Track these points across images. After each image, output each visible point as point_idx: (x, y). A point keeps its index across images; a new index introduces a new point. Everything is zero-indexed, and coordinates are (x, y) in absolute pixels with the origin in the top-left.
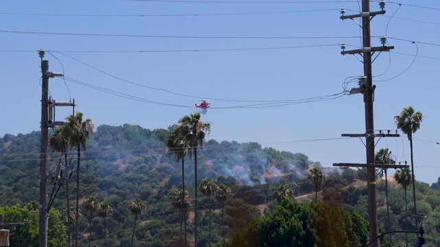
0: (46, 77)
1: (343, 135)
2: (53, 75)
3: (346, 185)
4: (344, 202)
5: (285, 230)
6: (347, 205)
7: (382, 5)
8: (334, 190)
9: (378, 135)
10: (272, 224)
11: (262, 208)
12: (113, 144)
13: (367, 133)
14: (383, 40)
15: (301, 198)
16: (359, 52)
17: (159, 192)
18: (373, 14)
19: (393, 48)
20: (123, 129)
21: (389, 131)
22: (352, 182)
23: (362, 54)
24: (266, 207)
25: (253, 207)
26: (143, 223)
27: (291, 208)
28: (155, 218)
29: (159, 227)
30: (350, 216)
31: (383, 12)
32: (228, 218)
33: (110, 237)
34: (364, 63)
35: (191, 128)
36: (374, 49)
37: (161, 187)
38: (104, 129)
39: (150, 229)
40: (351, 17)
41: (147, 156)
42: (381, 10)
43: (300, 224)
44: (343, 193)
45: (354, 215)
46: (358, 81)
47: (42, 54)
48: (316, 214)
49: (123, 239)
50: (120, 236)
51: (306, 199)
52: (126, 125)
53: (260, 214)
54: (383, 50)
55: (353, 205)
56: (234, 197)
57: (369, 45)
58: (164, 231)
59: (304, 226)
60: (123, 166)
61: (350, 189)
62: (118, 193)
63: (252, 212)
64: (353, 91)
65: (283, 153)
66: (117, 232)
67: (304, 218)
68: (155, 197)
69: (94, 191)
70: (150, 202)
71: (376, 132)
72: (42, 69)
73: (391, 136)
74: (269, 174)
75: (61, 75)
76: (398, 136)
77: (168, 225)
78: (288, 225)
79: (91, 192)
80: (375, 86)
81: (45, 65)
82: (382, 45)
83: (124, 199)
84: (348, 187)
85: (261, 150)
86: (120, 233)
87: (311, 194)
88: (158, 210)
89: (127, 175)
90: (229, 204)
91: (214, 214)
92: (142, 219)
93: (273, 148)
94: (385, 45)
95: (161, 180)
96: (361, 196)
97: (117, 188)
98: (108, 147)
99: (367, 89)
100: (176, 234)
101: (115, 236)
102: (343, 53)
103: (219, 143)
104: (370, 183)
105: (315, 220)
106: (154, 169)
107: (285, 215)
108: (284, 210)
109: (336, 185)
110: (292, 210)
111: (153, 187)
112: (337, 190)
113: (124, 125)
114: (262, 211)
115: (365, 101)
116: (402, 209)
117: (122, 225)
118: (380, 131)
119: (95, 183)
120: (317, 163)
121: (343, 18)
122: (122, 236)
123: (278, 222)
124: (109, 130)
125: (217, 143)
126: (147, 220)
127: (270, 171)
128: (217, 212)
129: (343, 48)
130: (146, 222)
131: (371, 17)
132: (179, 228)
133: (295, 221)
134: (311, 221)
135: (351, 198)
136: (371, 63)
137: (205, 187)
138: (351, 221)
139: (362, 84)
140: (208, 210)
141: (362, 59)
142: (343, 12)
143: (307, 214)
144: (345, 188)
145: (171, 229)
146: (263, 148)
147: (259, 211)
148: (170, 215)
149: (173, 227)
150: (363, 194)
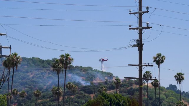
1: (129, 65)
3: (129, 87)
4: (128, 94)
6: (129, 96)
7: (147, 8)
8: (124, 89)
9: (144, 66)
10: (97, 103)
11: (92, 96)
12: (27, 66)
13: (139, 64)
14: (148, 24)
15: (110, 92)
16: (137, 29)
17: (47, 87)
18: (144, 13)
19: (151, 27)
20: (32, 59)
21: (149, 64)
22: (132, 86)
23: (138, 30)
24: (94, 95)
25: (88, 95)
26: (39, 101)
27: (105, 96)
28: (45, 99)
29: (46, 103)
30: (131, 101)
31: (148, 12)
32: (77, 100)
34: (139, 34)
36: (144, 28)
37: (48, 85)
38: (24, 59)
39: (42, 104)
40: (134, 13)
41: (42, 71)
42: (147, 11)
43: (109, 103)
44: (128, 90)
46: (136, 41)
48: (115, 99)
51: (112, 92)
52: (33, 58)
54: (147, 28)
56: (80, 90)
57: (141, 26)
58: (48, 105)
59: (111, 104)
60: (32, 75)
61: (131, 89)
62: (29, 88)
63: (87, 97)
64: (134, 46)
65: (102, 72)
66: (27, 104)
67: (110, 101)
68: (45, 90)
69: (18, 86)
70: (43, 92)
71: (143, 64)
73: (150, 66)
75: (5, 35)
76: (153, 66)
77: (51, 102)
78: (103, 104)
79: (17, 87)
80: (143, 44)
82: (147, 26)
83: (31, 90)
84: (130, 88)
85: (92, 70)
87: (114, 90)
88: (46, 95)
89: (33, 79)
90: (78, 93)
91: (71, 98)
92: (39, 99)
95: (48, 82)
97: (28, 85)
98: (25, 67)
99: (140, 45)
102: (130, 29)
103: (74, 66)
104: (140, 86)
105: (115, 102)
106: (45, 77)
107: (102, 99)
108: (102, 97)
109: (125, 87)
110: (106, 97)
111: (45, 85)
112: (125, 89)
113: (32, 57)
114: (92, 97)
115: (139, 50)
116: (153, 98)
117: (30, 101)
118: (145, 64)
119: (19, 82)
120: (117, 77)
121: (130, 14)
123: (99, 102)
124: (25, 60)
125: (73, 66)
126: (41, 99)
127: (96, 80)
128: (72, 97)
129: (130, 27)
130: (41, 100)
131: (142, 14)
132: (55, 103)
133: (106, 102)
134: (113, 102)
135: (131, 92)
136: (142, 34)
137: (69, 86)
138: (131, 102)
139: (138, 43)
140: (68, 96)
141: (138, 32)
142: (130, 11)
143: (112, 99)
144: (129, 88)
145: (52, 104)
146: (93, 69)
147: (91, 97)
148: (51, 98)
149: (53, 103)
150: (136, 91)
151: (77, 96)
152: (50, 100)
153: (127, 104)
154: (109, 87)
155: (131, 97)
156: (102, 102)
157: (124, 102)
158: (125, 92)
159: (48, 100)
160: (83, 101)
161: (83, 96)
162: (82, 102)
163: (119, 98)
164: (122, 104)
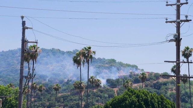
0: (24, 29)
1: (165, 61)
2: (27, 28)
5: (129, 102)
8: (150, 82)
10: (123, 99)
11: (116, 90)
12: (47, 57)
13: (177, 61)
14: (186, 17)
16: (174, 22)
17: (68, 80)
18: (182, 4)
19: (191, 20)
20: (52, 51)
22: (158, 79)
23: (176, 23)
24: (118, 89)
25: (112, 89)
26: (60, 95)
27: (132, 92)
28: (65, 93)
29: (67, 97)
31: (187, 3)
32: (100, 94)
33: (44, 101)
34: (177, 27)
35: (87, 53)
36: (182, 21)
38: (43, 50)
39: (63, 98)
40: (171, 5)
43: (136, 100)
44: (154, 84)
45: (161, 96)
46: (173, 36)
47: (22, 17)
48: (143, 95)
49: (50, 102)
50: (48, 100)
52: (53, 49)
53: (114, 92)
54: (186, 21)
55: (158, 90)
57: (179, 19)
58: (69, 99)
59: (138, 101)
60: (51, 68)
62: (49, 80)
63: (111, 91)
64: (171, 41)
66: (47, 98)
67: (138, 97)
68: (65, 83)
71: (181, 61)
72: (22, 25)
73: (189, 63)
75: (31, 28)
76: (192, 63)
77: (71, 96)
78: (131, 100)
80: (181, 39)
81: (24, 23)
83: (51, 83)
84: (156, 81)
86: (49, 99)
88: (67, 89)
89: (53, 72)
91: (93, 92)
92: (59, 93)
94: (187, 19)
96: (162, 86)
99: (178, 40)
100: (75, 100)
101: (47, 100)
102: (167, 22)
103: (97, 59)
104: (177, 85)
105: (143, 98)
107: (129, 95)
108: (128, 92)
109: (151, 80)
110: (132, 93)
111: (65, 78)
113: (52, 49)
115: (176, 46)
117: (50, 95)
118: (183, 60)
121: (167, 5)
122: (50, 100)
123: (126, 98)
124: (45, 51)
125: (96, 59)
126: (61, 93)
127: (120, 73)
128: (95, 91)
129: (167, 20)
131: (181, 5)
132: (77, 97)
133: (134, 98)
134: (141, 98)
135: (158, 86)
136: (180, 27)
137: (91, 80)
138: (160, 99)
139: (175, 37)
140: (90, 90)
141: (176, 25)
142: (167, 3)
143: (139, 95)
145: (73, 98)
147: (114, 91)
148: (72, 91)
149: (74, 97)
151: (100, 90)
152: (71, 94)
153: (156, 100)
156: (130, 98)
157: (153, 98)
158: (151, 86)
159: (69, 93)
160: (106, 95)
161: (106, 90)
163: (147, 94)
164: (151, 100)
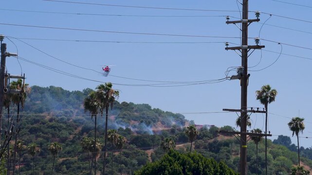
0: (4, 56)
2: (9, 55)
3: (212, 139)
4: (209, 151)
5: (169, 172)
6: (212, 153)
7: (258, 14)
8: (203, 142)
9: (249, 111)
10: (160, 167)
11: (150, 152)
12: (41, 101)
13: (242, 109)
14: (257, 41)
15: (179, 147)
16: (238, 48)
17: (74, 137)
18: (251, 21)
19: (264, 47)
20: (50, 90)
21: (258, 108)
22: (216, 136)
23: (241, 50)
24: (153, 152)
25: (143, 151)
26: (61, 160)
27: (175, 156)
28: (70, 157)
29: (73, 163)
31: (258, 20)
32: (124, 159)
33: (36, 169)
34: (242, 57)
35: (105, 94)
36: (250, 47)
37: (75, 134)
39: (66, 164)
40: (234, 22)
41: (67, 110)
42: (256, 18)
43: (180, 169)
44: (210, 144)
47: (2, 38)
48: (192, 162)
49: (46, 171)
50: (43, 169)
51: (182, 147)
52: (51, 87)
53: (148, 157)
54: (257, 48)
55: (216, 153)
56: (130, 144)
57: (246, 44)
58: (76, 167)
59: (184, 170)
60: (48, 117)
61: (215, 142)
62: (43, 137)
63: (142, 155)
64: (233, 78)
65: (167, 112)
66: (41, 166)
67: (183, 164)
68: (71, 141)
69: (25, 134)
70: (67, 145)
71: (249, 109)
73: (260, 112)
74: (156, 128)
75: (15, 55)
76: (265, 112)
77: (80, 162)
78: (172, 169)
79: (23, 135)
80: (249, 75)
81: (3, 47)
82: (256, 45)
83: (48, 141)
84: (213, 140)
85: (151, 110)
86: (43, 166)
87: (186, 144)
88: (73, 151)
89: (51, 124)
90: (126, 148)
91: (114, 156)
92: (60, 157)
93: (160, 109)
94: (258, 44)
95: (76, 129)
96: (222, 147)
97: (43, 133)
98: (37, 102)
99: (243, 76)
100: (85, 169)
101: (40, 169)
102: (227, 49)
103: (120, 103)
104: (243, 146)
105: (190, 166)
106: (71, 120)
107: (170, 161)
108: (169, 157)
109: (205, 138)
110: (175, 158)
111: (70, 134)
112: (205, 142)
114: (149, 155)
115: (241, 85)
117: (45, 160)
118: (252, 108)
119: (26, 129)
120: (192, 122)
121: (228, 23)
122: (45, 169)
123: (165, 166)
124: (39, 90)
125: (119, 103)
126: (63, 157)
127: (157, 126)
128: (117, 154)
129: (227, 45)
131: (248, 23)
132: (88, 165)
133: (177, 167)
134: (188, 166)
135: (215, 148)
136: (247, 57)
139: (240, 72)
140: (110, 152)
141: (241, 54)
142: (228, 19)
143: (186, 161)
144: (211, 141)
145: (81, 165)
146: (152, 108)
147: (147, 154)
148: (81, 155)
149: (83, 164)
150: (224, 146)
151: (124, 153)
152: (79, 159)
153: (212, 169)
154: (178, 138)
155: (215, 155)
156: (170, 166)
157: (207, 166)
158: (205, 148)
159: (76, 158)
160: (135, 162)
161: (135, 153)
162: (131, 163)
163: (198, 160)
164: (203, 170)
